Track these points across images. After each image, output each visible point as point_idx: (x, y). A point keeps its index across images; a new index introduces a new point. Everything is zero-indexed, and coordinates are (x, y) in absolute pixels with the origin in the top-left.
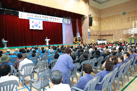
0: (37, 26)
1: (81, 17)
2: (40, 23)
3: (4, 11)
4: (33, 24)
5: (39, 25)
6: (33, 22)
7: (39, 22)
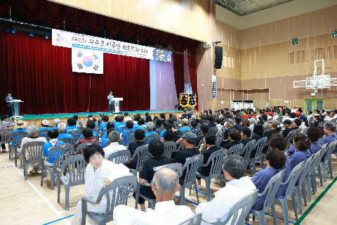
0: (89, 64)
1: (197, 47)
2: (96, 58)
3: (13, 27)
4: (80, 61)
5: (95, 62)
6: (80, 55)
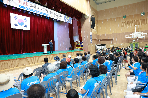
4: (16, 21)
5: (25, 23)
7: (25, 19)
